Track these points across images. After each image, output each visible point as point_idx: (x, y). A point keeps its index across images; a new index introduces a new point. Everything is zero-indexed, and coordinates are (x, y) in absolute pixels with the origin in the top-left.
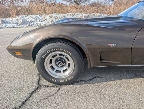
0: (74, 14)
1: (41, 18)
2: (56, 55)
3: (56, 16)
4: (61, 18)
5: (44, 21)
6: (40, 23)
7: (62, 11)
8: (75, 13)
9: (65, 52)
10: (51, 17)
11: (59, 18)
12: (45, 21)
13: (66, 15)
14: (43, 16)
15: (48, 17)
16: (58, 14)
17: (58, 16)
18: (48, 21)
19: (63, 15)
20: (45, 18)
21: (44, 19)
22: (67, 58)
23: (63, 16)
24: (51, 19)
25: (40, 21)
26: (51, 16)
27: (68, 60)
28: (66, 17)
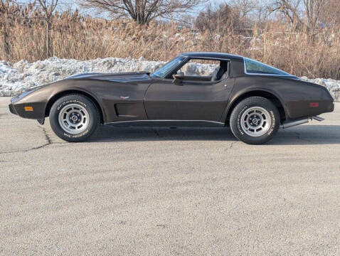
0: (115, 62)
1: (10, 70)
2: (71, 109)
3: (58, 66)
4: (75, 72)
5: (22, 79)
6: (10, 85)
7: (76, 46)
8: (117, 59)
9: (80, 104)
10: (43, 68)
11: (69, 72)
12: (25, 79)
13: (89, 63)
14: (18, 64)
15: (33, 68)
16: (65, 60)
17: (63, 65)
18: (33, 79)
19: (81, 63)
20: (22, 72)
21: (23, 75)
22: (82, 112)
23: (81, 68)
24: (45, 74)
25: (11, 78)
26: (44, 66)
27: (84, 115)
28: (91, 69)
